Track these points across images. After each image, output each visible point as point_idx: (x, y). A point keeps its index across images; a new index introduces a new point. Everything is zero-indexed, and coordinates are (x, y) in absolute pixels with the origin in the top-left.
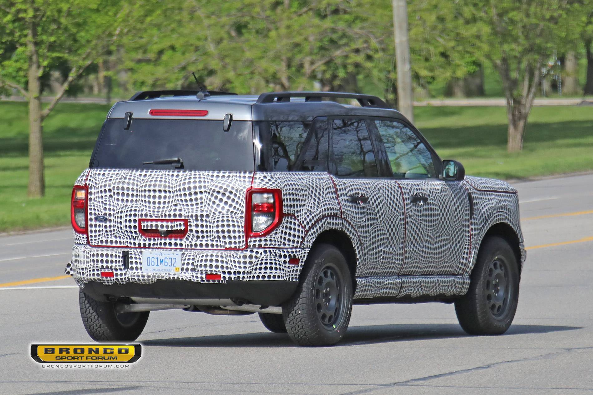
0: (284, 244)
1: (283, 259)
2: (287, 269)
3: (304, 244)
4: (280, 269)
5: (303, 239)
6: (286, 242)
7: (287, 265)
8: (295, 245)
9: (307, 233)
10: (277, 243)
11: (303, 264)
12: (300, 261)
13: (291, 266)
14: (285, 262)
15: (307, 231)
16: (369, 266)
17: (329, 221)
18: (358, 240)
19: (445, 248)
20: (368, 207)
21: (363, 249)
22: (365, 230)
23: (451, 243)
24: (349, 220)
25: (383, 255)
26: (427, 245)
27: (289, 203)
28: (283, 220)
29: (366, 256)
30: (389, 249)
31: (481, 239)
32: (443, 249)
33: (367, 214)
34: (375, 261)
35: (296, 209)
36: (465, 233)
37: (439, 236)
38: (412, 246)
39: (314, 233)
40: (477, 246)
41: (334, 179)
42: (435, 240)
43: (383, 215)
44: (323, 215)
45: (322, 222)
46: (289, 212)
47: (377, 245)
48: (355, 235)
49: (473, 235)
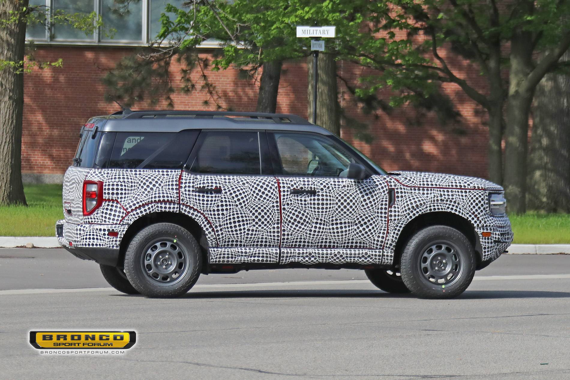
0: (105, 221)
1: (102, 232)
2: (107, 240)
3: (124, 222)
4: (100, 239)
5: (123, 218)
6: (107, 220)
7: (107, 236)
8: (115, 222)
9: (128, 214)
10: (99, 220)
11: (122, 236)
12: (119, 234)
13: (110, 237)
14: (104, 234)
15: (129, 212)
16: (227, 240)
17: (159, 205)
18: (204, 220)
19: (347, 229)
20: (223, 197)
21: (214, 227)
22: (216, 213)
23: (359, 225)
24: (192, 206)
25: (247, 232)
26: (318, 226)
27: (111, 191)
28: (103, 203)
29: (220, 233)
30: (257, 228)
31: (404, 223)
32: (344, 229)
33: (222, 201)
34: (235, 236)
35: (120, 196)
36: (380, 218)
37: (336, 220)
38: (294, 226)
39: (137, 213)
40: (398, 228)
41: (184, 175)
42: (331, 223)
43: (246, 203)
44: (152, 201)
45: (150, 206)
46: (111, 198)
47: (237, 224)
48: (200, 217)
49: (391, 220)
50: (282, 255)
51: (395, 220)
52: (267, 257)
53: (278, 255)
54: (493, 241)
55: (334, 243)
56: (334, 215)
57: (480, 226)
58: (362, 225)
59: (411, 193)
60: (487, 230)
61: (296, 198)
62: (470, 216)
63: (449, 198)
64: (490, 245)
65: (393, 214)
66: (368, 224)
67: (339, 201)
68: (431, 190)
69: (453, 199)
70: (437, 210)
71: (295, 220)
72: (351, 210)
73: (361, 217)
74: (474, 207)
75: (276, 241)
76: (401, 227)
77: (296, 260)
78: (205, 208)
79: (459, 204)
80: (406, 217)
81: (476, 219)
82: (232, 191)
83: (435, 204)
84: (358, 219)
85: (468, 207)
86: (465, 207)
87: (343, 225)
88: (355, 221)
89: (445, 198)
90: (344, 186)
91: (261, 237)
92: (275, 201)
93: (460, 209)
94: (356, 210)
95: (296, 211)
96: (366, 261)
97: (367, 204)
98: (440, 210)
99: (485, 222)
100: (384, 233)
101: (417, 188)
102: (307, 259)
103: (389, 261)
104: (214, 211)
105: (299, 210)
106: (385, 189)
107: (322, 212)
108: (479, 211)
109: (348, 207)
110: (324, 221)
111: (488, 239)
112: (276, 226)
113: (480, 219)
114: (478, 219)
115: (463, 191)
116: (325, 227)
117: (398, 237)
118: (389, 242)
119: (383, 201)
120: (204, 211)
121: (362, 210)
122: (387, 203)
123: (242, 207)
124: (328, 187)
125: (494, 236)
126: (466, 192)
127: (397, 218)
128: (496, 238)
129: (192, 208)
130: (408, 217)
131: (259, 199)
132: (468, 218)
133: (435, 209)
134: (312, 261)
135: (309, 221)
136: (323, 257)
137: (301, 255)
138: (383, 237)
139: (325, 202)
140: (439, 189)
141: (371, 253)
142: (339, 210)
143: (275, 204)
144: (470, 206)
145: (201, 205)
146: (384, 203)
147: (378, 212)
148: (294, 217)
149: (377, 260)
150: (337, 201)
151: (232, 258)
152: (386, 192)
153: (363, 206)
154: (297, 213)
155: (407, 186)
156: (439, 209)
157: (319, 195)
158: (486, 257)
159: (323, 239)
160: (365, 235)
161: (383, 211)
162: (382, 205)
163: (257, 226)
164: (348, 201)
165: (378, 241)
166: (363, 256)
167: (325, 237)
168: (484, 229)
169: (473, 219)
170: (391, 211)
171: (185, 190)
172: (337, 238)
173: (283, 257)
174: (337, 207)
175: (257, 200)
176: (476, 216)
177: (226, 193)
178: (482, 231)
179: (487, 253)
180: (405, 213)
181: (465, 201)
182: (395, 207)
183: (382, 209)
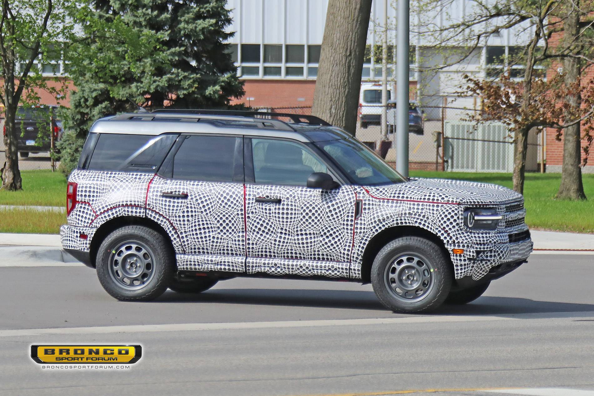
0: (78, 223)
1: (76, 235)
2: (79, 242)
3: (93, 225)
4: (74, 242)
5: (92, 221)
6: (80, 222)
7: (79, 239)
8: (86, 224)
10: (74, 222)
11: (91, 239)
12: (89, 237)
13: (81, 239)
14: (77, 237)
15: (97, 216)
16: (193, 247)
17: (126, 209)
18: (169, 226)
19: (313, 240)
20: (189, 203)
21: (179, 233)
22: (182, 219)
23: (325, 237)
24: (157, 211)
25: (212, 240)
26: (283, 236)
27: (83, 194)
28: (77, 205)
29: (185, 239)
30: (222, 236)
31: (370, 236)
32: (309, 241)
33: (187, 207)
34: (201, 243)
35: (91, 198)
36: (346, 231)
37: (301, 230)
38: (259, 236)
39: (105, 217)
40: (363, 241)
41: (155, 180)
42: (296, 233)
43: (211, 210)
44: (119, 205)
45: (117, 209)
46: (83, 200)
47: (202, 231)
48: (165, 222)
49: (357, 232)
50: (247, 265)
51: (360, 232)
52: (233, 266)
53: (244, 265)
54: (466, 258)
55: (300, 254)
56: (299, 226)
57: (450, 242)
58: (327, 237)
59: (380, 205)
60: (459, 246)
61: (261, 207)
62: (440, 231)
63: (418, 212)
64: (463, 263)
65: (359, 226)
66: (334, 236)
67: (304, 211)
68: (401, 203)
69: (422, 213)
70: (404, 224)
71: (260, 229)
72: (316, 221)
73: (326, 228)
74: (445, 222)
75: (241, 250)
76: (366, 240)
77: (263, 270)
78: (171, 214)
79: (428, 218)
80: (372, 230)
81: (445, 235)
82: (198, 198)
83: (403, 218)
84: (323, 230)
85: (438, 222)
86: (435, 222)
87: (309, 236)
88: (320, 232)
89: (413, 212)
90: (311, 196)
91: (226, 245)
92: (239, 209)
93: (429, 223)
94: (321, 221)
95: (260, 219)
96: (333, 274)
97: (332, 215)
98: (408, 224)
99: (457, 238)
100: (349, 246)
101: (386, 201)
102: (273, 269)
103: (358, 275)
104: (179, 216)
105: (263, 219)
106: (352, 200)
107: (287, 222)
108: (451, 226)
109: (313, 218)
110: (289, 231)
111: (460, 256)
112: (241, 234)
113: (451, 235)
114: (448, 235)
115: (435, 205)
116: (290, 237)
117: (363, 251)
118: (356, 256)
119: (349, 213)
120: (169, 216)
121: (327, 221)
122: (354, 215)
123: (207, 214)
124: (294, 197)
125: (468, 253)
126: (438, 206)
127: (362, 231)
128: (470, 255)
129: (158, 213)
130: (374, 230)
131: (224, 207)
132: (437, 233)
133: (402, 223)
134: (279, 272)
135: (274, 231)
136: (289, 268)
137: (266, 265)
138: (348, 250)
139: (290, 212)
140: (409, 202)
141: (337, 266)
142: (304, 220)
143: (240, 212)
144: (440, 221)
145: (167, 211)
146: (350, 215)
147: (344, 224)
148: (259, 226)
149: (345, 274)
150: (302, 211)
151: (199, 265)
152: (353, 204)
153: (328, 217)
154: (261, 222)
155: (376, 198)
156: (406, 223)
157: (283, 204)
158: (459, 275)
159: (288, 250)
160: (331, 247)
161: (349, 223)
162: (348, 216)
163: (222, 234)
164: (313, 211)
165: (344, 254)
166: (330, 269)
167: (290, 248)
168: (455, 246)
169: (442, 234)
170: (357, 223)
171: (153, 195)
172: (302, 249)
173: (249, 266)
174: (301, 217)
175: (222, 207)
176: (446, 232)
177: (192, 199)
178: (452, 248)
179: (459, 271)
180: (371, 226)
181: (435, 215)
182: (361, 220)
183: (347, 220)
